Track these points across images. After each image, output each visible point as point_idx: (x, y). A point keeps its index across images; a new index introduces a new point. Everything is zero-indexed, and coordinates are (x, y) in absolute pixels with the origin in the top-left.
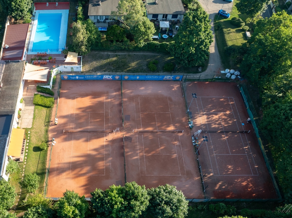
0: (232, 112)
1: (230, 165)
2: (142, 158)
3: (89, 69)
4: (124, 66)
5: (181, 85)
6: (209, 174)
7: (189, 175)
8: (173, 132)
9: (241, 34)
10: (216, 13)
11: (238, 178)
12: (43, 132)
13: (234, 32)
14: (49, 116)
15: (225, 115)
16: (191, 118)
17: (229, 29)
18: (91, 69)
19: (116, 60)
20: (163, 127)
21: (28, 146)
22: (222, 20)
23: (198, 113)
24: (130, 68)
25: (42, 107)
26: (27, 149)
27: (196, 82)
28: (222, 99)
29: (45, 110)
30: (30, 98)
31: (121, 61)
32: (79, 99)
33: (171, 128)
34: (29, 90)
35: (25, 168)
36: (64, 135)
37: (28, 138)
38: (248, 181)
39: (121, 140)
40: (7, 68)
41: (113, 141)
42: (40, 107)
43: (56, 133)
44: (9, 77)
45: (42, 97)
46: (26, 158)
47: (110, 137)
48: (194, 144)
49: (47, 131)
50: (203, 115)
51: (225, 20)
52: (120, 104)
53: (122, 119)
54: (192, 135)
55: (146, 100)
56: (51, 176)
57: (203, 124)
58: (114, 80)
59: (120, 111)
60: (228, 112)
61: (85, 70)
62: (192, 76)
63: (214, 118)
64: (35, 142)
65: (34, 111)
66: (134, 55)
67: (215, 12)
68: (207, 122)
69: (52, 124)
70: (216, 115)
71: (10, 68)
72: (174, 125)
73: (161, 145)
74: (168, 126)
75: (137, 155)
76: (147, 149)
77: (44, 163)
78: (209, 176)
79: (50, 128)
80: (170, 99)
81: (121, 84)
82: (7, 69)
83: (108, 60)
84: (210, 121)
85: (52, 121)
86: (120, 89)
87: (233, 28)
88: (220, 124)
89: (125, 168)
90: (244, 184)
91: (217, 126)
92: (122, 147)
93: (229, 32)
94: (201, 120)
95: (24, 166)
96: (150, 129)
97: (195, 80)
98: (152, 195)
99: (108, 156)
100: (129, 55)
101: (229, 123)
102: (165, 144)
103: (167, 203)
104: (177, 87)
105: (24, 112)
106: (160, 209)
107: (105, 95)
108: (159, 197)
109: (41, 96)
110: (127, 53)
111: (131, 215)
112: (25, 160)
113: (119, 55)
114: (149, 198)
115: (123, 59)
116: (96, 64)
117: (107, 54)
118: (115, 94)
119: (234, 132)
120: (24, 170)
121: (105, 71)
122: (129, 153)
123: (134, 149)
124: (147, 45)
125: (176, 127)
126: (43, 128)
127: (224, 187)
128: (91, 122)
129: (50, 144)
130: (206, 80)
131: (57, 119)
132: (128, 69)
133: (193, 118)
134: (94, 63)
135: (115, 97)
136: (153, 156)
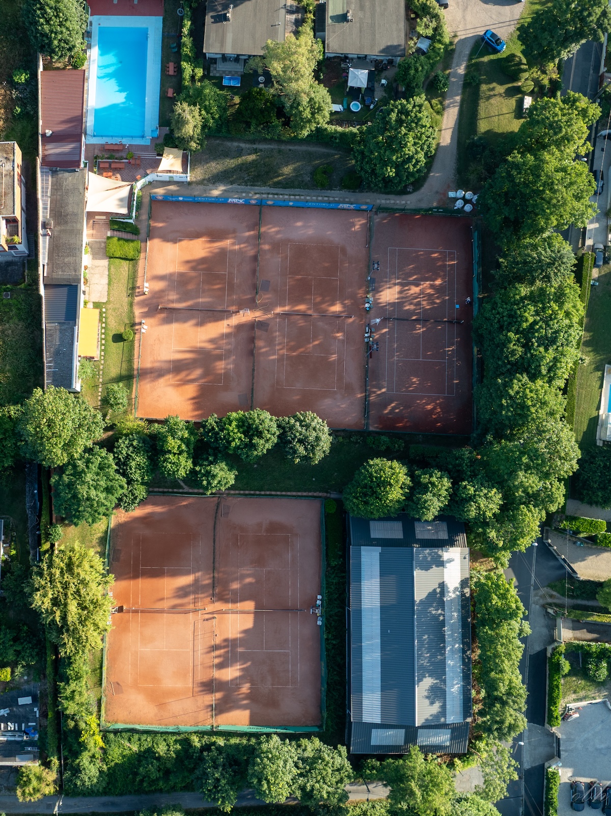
0: (445, 282)
1: (415, 376)
2: (281, 359)
3: (202, 177)
4: (267, 173)
5: (370, 220)
6: (380, 389)
7: (349, 389)
8: (337, 316)
9: (512, 102)
10: (478, 33)
11: (422, 398)
12: (126, 308)
13: (500, 95)
14: (133, 277)
15: (432, 287)
16: (372, 290)
17: (494, 85)
18: (207, 177)
19: (253, 161)
20: (324, 306)
21: (104, 334)
22: (486, 59)
23: (386, 282)
24: (280, 178)
25: (121, 261)
26: (104, 339)
27: (397, 215)
28: (435, 253)
29: (125, 265)
30: (100, 242)
31: (264, 164)
32: (185, 243)
33: (337, 308)
34: (97, 226)
35: (103, 370)
36: (160, 313)
37: (104, 320)
38: (436, 404)
39: (253, 326)
40: (56, 185)
41: (239, 327)
42: (117, 261)
43: (146, 310)
44: (62, 207)
45: (121, 242)
46: (103, 353)
47: (235, 320)
48: (366, 340)
49: (131, 305)
50: (395, 284)
51: (492, 57)
52: (255, 258)
53: (255, 288)
54: (367, 322)
55: (301, 251)
56: (142, 383)
57: (389, 304)
58: (247, 205)
59: (254, 272)
60: (438, 282)
61: (194, 180)
62: (392, 202)
63: (412, 292)
64: (115, 327)
65: (109, 269)
66: (290, 150)
67: (477, 30)
68: (398, 299)
69: (139, 292)
70: (417, 285)
71: (61, 185)
72: (342, 303)
73: (315, 338)
74: (333, 304)
75: (274, 354)
76: (292, 344)
77: (130, 361)
78: (379, 392)
79: (137, 299)
80: (343, 250)
81: (260, 213)
82: (55, 187)
83: (240, 160)
84: (402, 298)
85: (139, 288)
86: (256, 225)
87: (501, 84)
88: (419, 304)
89: (253, 375)
90: (429, 407)
91: (412, 307)
92: (252, 340)
93: (492, 93)
94: (389, 295)
95: (101, 367)
96: (302, 307)
97: (397, 209)
98: (283, 428)
99: (228, 353)
100: (280, 151)
101: (436, 303)
102: (321, 337)
103: (301, 441)
104: (361, 225)
105: (92, 272)
106: (291, 448)
107: (230, 236)
108: (292, 433)
109: (119, 239)
110: (276, 147)
111: (253, 454)
112: (102, 358)
113: (261, 150)
114: (278, 433)
115: (267, 160)
116: (215, 167)
117: (238, 147)
118: (247, 234)
119: (437, 322)
120: (101, 373)
121: (232, 183)
122: (264, 350)
123: (271, 342)
124: (314, 134)
125: (344, 306)
126: (126, 300)
127: (397, 411)
128: (204, 292)
129: (137, 330)
130: (417, 211)
131: (146, 285)
132: (276, 180)
133: (377, 290)
134: (213, 164)
135: (247, 240)
136: (298, 357)
